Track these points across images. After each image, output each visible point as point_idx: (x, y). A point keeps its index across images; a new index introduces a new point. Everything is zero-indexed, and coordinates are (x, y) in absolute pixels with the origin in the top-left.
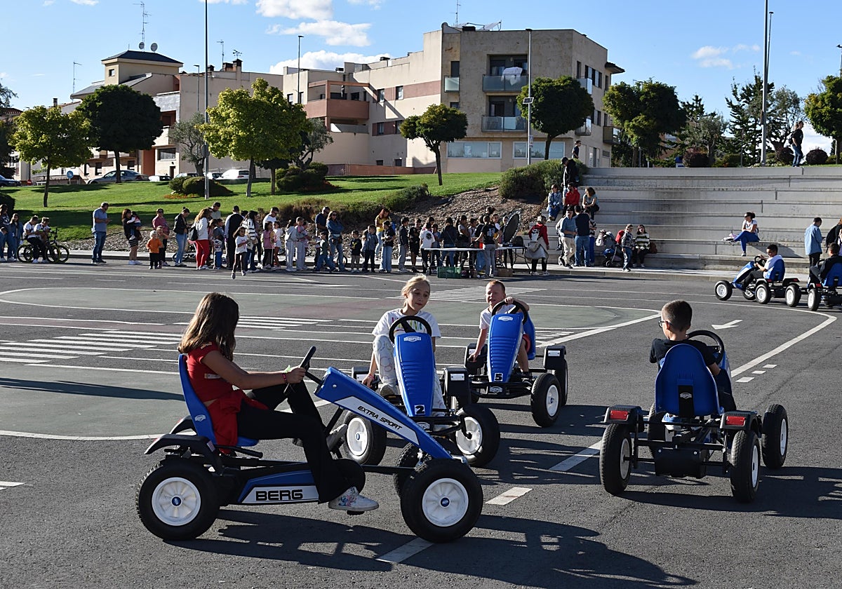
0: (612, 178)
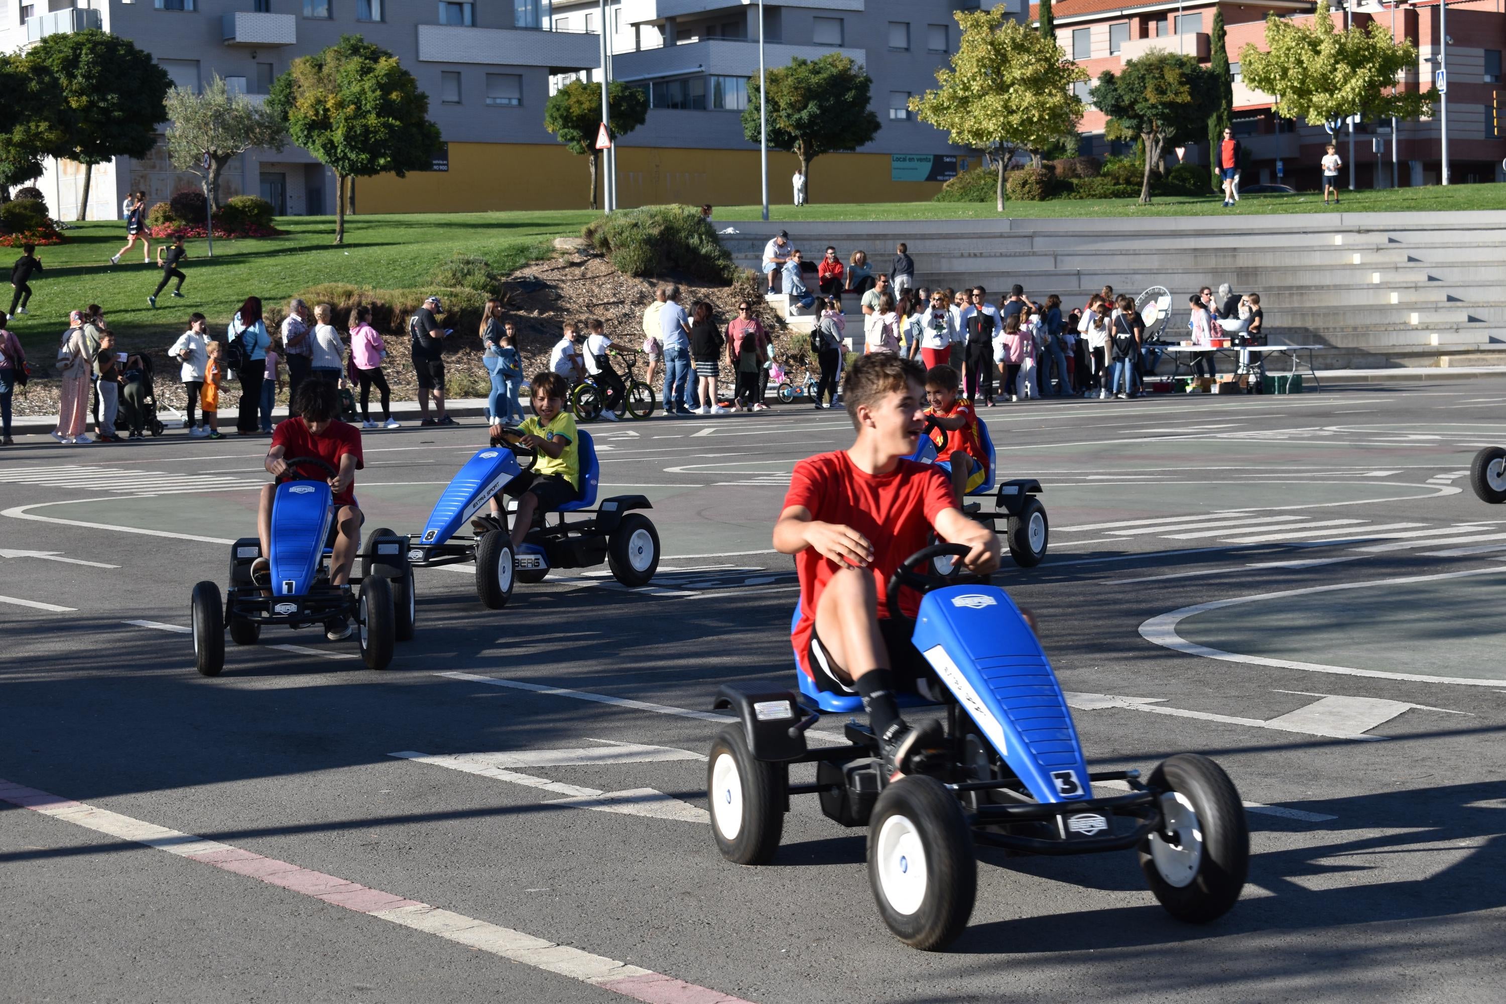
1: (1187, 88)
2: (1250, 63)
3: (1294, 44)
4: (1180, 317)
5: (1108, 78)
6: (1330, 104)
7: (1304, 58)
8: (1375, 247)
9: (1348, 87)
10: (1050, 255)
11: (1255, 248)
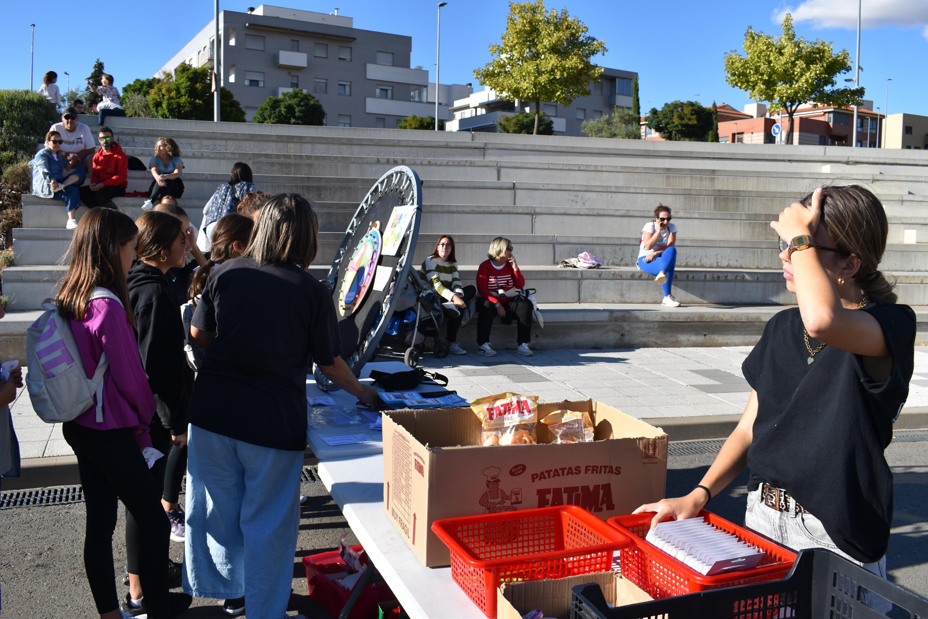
0: (128, 134)
1: (695, 117)
2: (733, 63)
3: (765, 47)
4: (631, 248)
5: (654, 112)
6: (789, 91)
7: (772, 58)
8: (871, 178)
9: (803, 79)
10: (492, 166)
11: (737, 171)
